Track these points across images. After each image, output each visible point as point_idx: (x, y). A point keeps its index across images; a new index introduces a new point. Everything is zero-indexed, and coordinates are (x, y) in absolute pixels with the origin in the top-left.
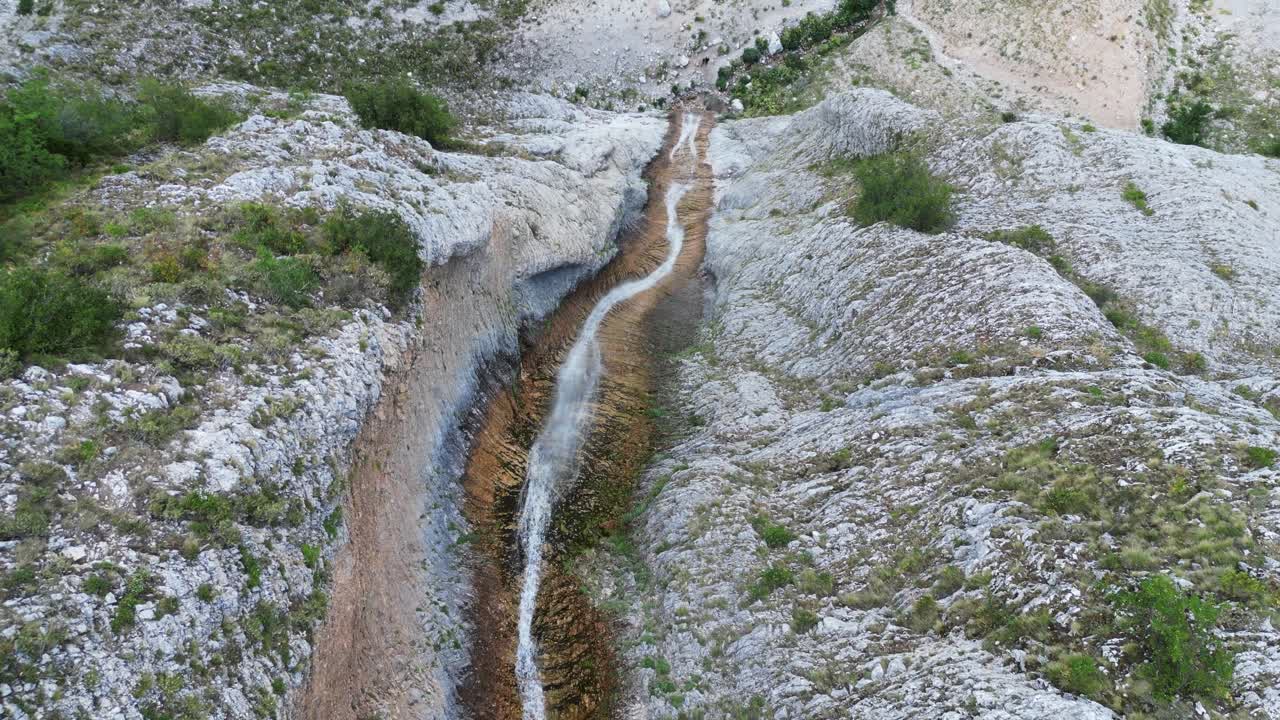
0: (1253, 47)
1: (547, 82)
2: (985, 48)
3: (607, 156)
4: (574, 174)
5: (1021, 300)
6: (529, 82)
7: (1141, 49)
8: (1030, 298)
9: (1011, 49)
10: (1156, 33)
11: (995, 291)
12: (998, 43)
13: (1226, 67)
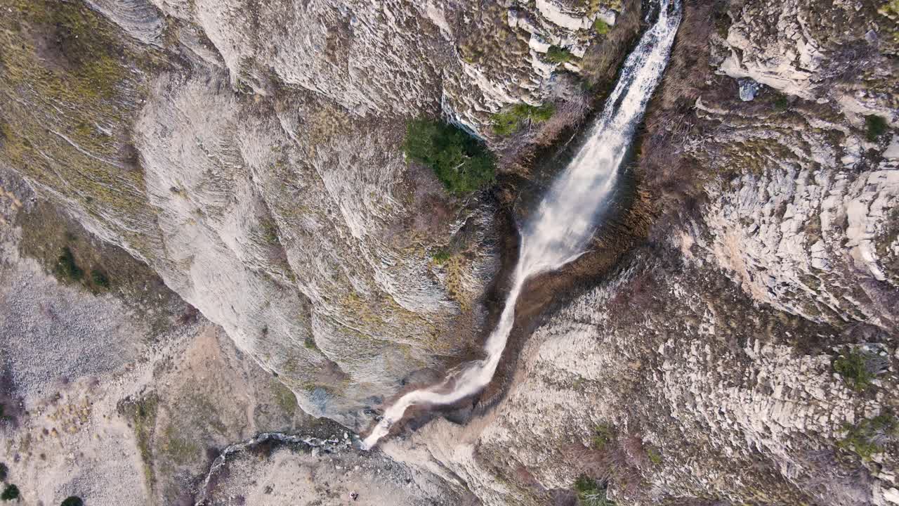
0: (138, 330)
1: (418, 495)
2: (235, 395)
3: (414, 448)
4: (430, 449)
5: (331, 337)
6: (426, 499)
7: (183, 358)
8: (328, 336)
9: (227, 389)
10: (172, 361)
11: (335, 343)
12: (230, 394)
13: (154, 330)
